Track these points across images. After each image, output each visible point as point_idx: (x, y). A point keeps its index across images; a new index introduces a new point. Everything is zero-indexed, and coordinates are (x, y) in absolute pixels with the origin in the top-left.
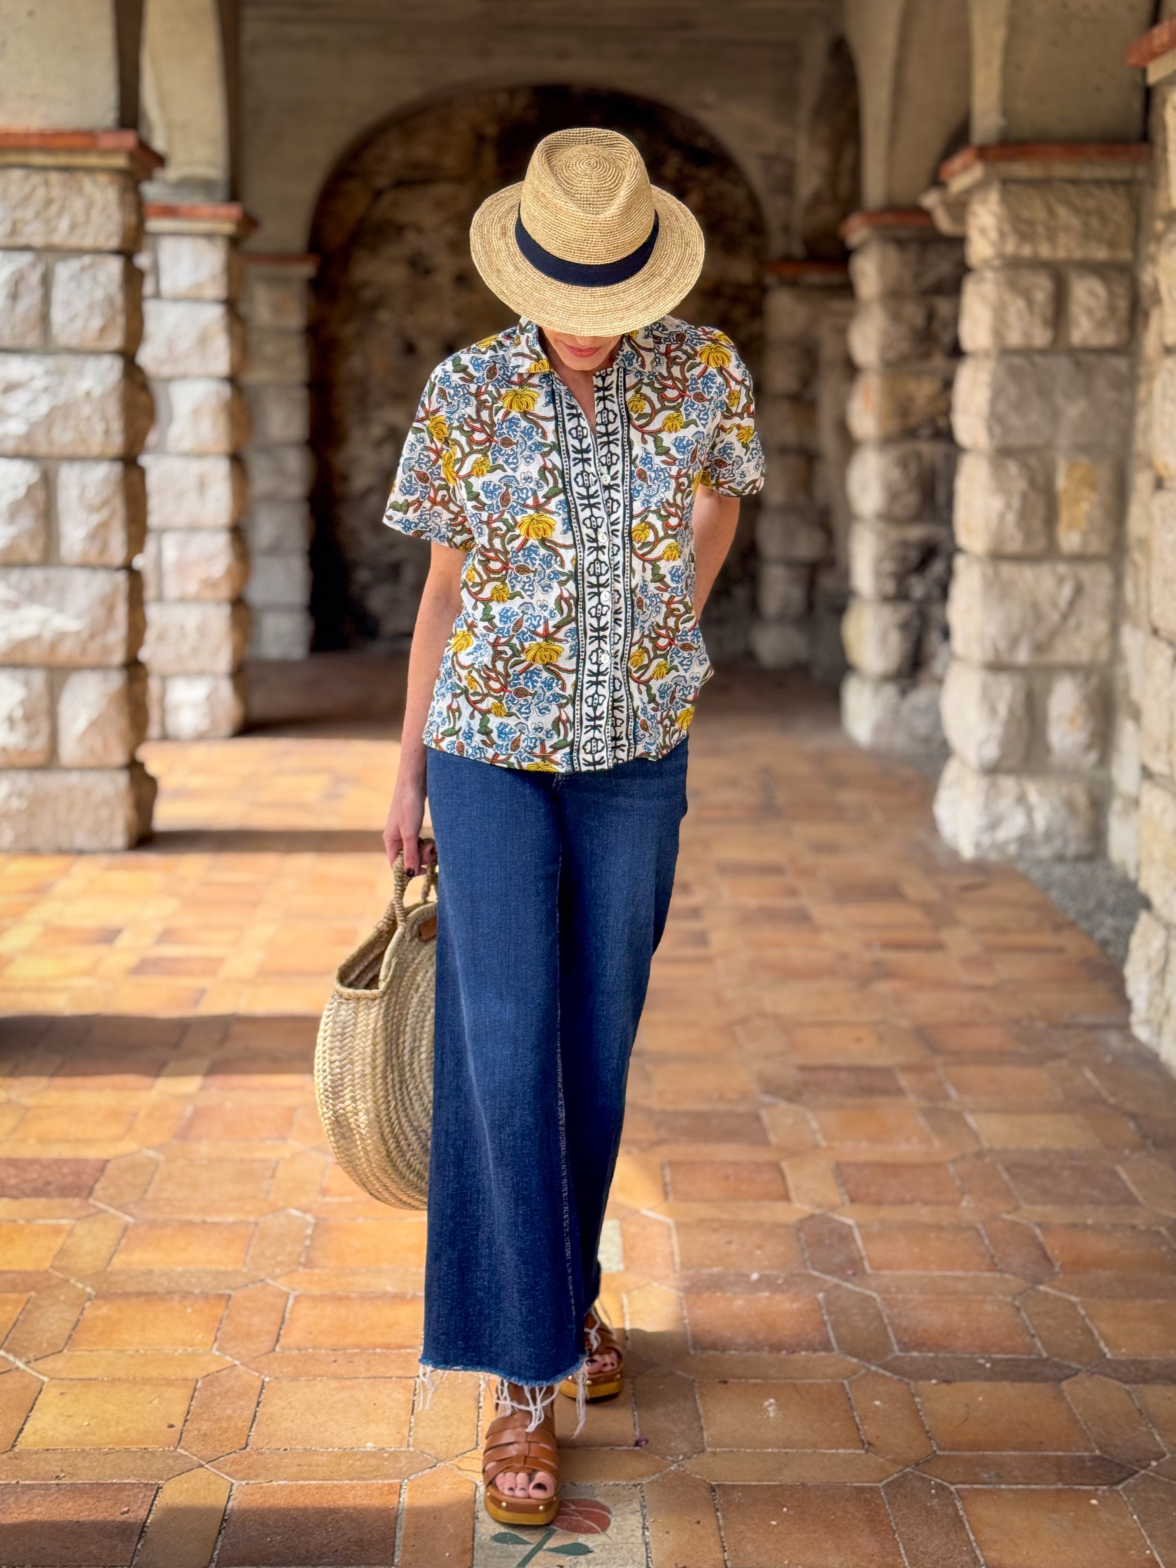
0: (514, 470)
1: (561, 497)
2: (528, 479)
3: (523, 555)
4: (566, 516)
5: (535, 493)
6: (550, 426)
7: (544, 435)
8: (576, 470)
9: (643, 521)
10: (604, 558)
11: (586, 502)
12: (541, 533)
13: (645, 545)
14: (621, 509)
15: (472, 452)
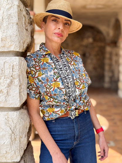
0: (47, 74)
1: (60, 78)
2: (51, 75)
3: (54, 92)
4: (62, 82)
5: (53, 78)
6: (53, 64)
7: (52, 66)
8: (61, 72)
9: (76, 81)
10: (70, 90)
11: (65, 78)
12: (57, 86)
13: (78, 86)
14: (71, 79)
15: (37, 72)
